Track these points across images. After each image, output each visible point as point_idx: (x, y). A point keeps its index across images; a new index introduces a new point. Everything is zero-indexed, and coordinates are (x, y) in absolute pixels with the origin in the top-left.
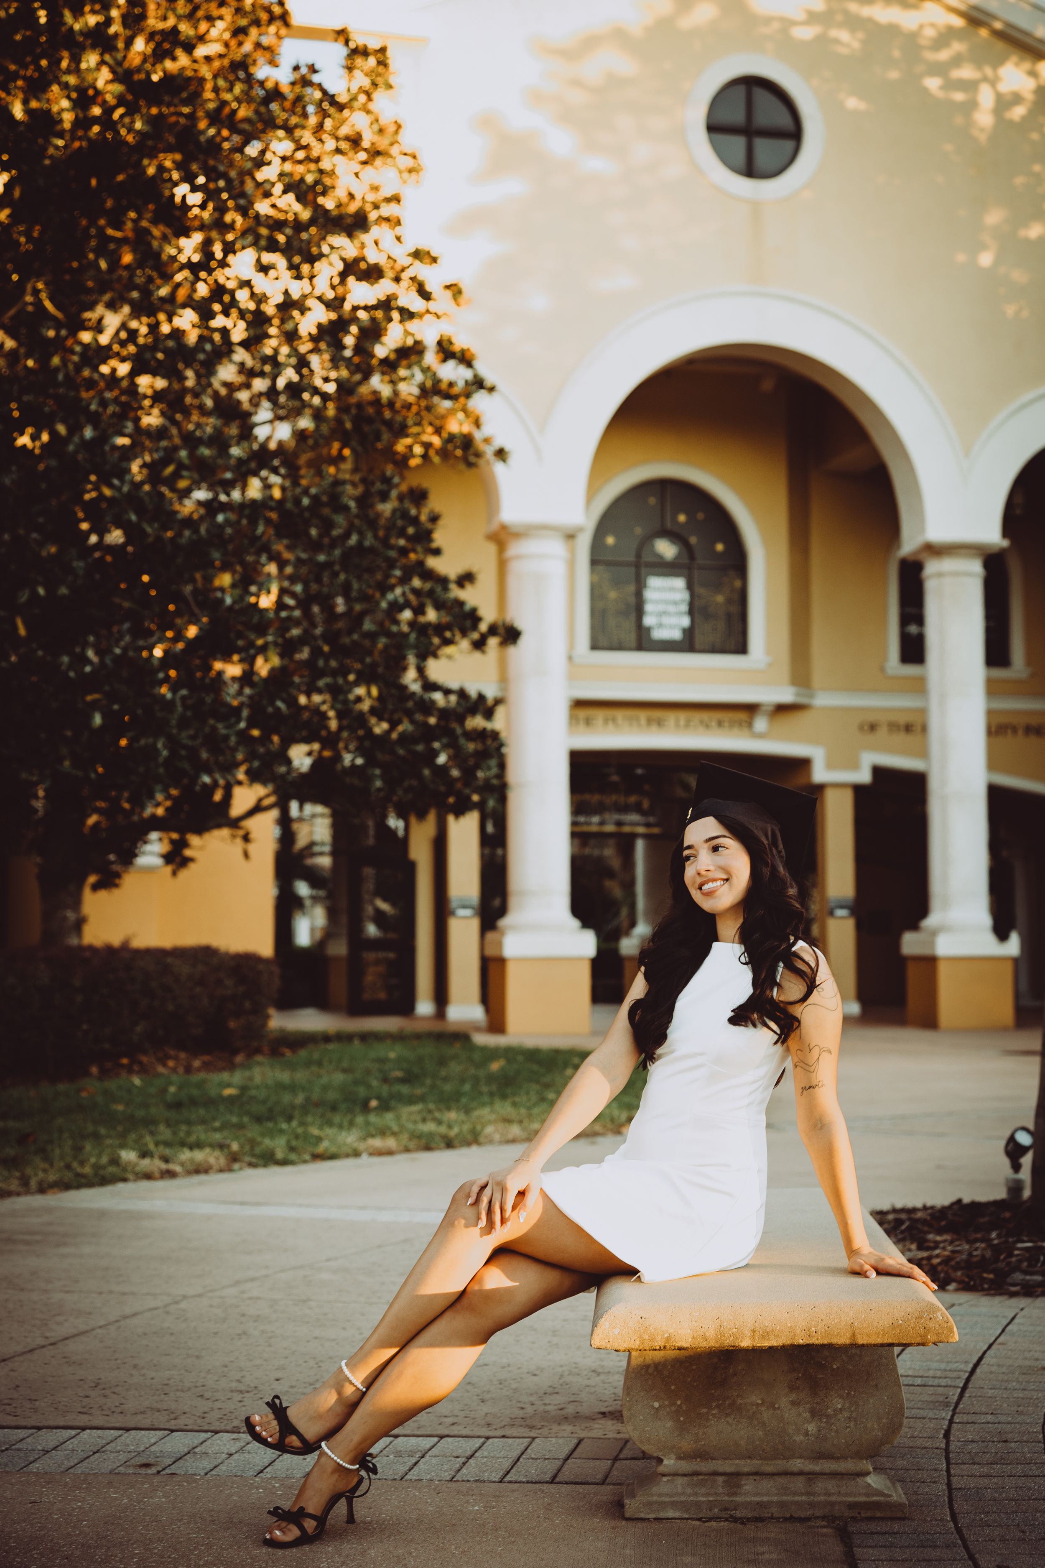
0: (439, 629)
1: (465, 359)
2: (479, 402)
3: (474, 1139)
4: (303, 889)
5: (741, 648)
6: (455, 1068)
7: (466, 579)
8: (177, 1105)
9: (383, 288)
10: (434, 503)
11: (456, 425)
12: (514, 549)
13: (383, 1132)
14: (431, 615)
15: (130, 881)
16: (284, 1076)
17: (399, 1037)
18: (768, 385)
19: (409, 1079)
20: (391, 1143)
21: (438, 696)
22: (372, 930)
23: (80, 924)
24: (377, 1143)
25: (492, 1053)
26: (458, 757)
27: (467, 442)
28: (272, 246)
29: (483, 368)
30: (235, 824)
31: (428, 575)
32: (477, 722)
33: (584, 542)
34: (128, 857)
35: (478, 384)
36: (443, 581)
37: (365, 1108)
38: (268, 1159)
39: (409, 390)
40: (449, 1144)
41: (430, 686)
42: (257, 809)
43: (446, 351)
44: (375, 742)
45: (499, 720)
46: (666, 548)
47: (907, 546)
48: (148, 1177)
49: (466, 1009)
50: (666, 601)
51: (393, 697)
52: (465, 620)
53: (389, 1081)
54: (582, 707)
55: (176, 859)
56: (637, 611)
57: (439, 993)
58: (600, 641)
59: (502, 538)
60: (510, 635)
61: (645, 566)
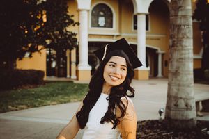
0: (68, 23)
3: (69, 101)
4: (52, 59)
5: (112, 27)
6: (69, 88)
10: (68, 5)
12: (80, 12)
13: (54, 101)
14: (67, 21)
15: (24, 59)
17: (63, 82)
19: (62, 89)
20: (55, 103)
21: (68, 33)
22: (62, 66)
23: (16, 65)
24: (53, 103)
25: (76, 84)
30: (39, 51)
31: (67, 15)
32: (73, 37)
33: (90, 12)
34: (23, 55)
36: (69, 16)
37: (53, 96)
38: (35, 106)
40: (65, 103)
41: (67, 31)
42: (42, 49)
44: (58, 40)
45: (77, 37)
46: (102, 13)
47: (135, 13)
48: (13, 110)
49: (74, 77)
50: (102, 21)
51: (61, 33)
52: (72, 22)
53: (59, 90)
54: (90, 35)
55: (30, 56)
56: (98, 21)
57: (70, 75)
58: (93, 26)
59: (79, 11)
60: (78, 24)
61: (99, 16)
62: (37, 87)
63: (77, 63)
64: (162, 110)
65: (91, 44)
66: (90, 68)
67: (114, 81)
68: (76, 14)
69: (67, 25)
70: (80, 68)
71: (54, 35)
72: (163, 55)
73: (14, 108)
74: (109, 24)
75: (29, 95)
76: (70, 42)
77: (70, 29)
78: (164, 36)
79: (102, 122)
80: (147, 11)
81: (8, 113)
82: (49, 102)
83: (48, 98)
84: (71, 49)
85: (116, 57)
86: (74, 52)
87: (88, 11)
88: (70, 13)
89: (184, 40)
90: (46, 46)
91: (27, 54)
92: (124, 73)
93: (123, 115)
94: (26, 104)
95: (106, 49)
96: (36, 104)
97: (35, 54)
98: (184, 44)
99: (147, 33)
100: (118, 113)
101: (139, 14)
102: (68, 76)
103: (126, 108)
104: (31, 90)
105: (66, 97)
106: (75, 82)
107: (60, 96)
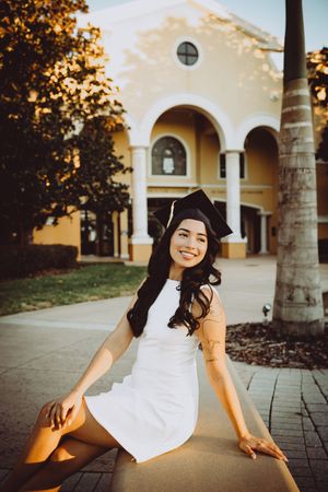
0: (114, 169)
1: (120, 105)
2: (124, 115)
3: (118, 295)
4: (90, 228)
5: (185, 174)
6: (118, 273)
7: (121, 157)
8: (46, 286)
9: (101, 87)
10: (113, 139)
11: (119, 121)
12: (135, 151)
13: (95, 294)
14: (113, 166)
15: (45, 228)
16: (76, 276)
17: (108, 263)
18: (191, 115)
19: (107, 276)
20: (96, 297)
21: (115, 185)
22: (105, 238)
23: (32, 238)
24: (92, 298)
25: (128, 268)
26: (120, 199)
27: (121, 125)
28: (73, 76)
29: (124, 108)
30: (68, 215)
31: (112, 156)
32: (123, 191)
33: (150, 150)
34: (44, 222)
35: (123, 111)
36: (115, 158)
37: (92, 286)
38: (63, 303)
39: (107, 114)
40: (112, 297)
41: (113, 182)
42: (73, 211)
43: (116, 103)
44: (99, 196)
45: (129, 191)
46: (168, 152)
47: (222, 151)
48: (28, 310)
49: (125, 255)
50: (168, 164)
51: (104, 185)
52: (121, 167)
53: (101, 277)
54: (149, 188)
55: (55, 223)
56: (162, 166)
57: (120, 252)
58: (154, 173)
59: (131, 149)
60: (131, 170)
61: (164, 156)
62: (66, 273)
63: (130, 232)
64: (268, 307)
65: (151, 203)
66: (151, 241)
67: (186, 259)
68: (126, 154)
69: (112, 172)
70: (135, 241)
71: (92, 188)
72: (268, 217)
73: (31, 307)
74: (180, 170)
75: (54, 285)
76: (119, 200)
77: (118, 178)
78: (270, 187)
79: (171, 325)
80: (241, 148)
81: (20, 315)
82: (86, 297)
83: (85, 290)
84: (120, 211)
85: (188, 220)
86: (124, 215)
87: (146, 149)
88: (117, 153)
89: (303, 193)
90: (80, 207)
91: (50, 221)
92: (204, 247)
93: (204, 314)
94: (50, 301)
95: (172, 207)
96: (66, 300)
97: (63, 220)
98: (302, 199)
99: (241, 183)
100: (195, 311)
101: (228, 152)
102: (116, 254)
103: (209, 303)
104: (58, 277)
105: (114, 288)
106: (127, 263)
107: (104, 287)
